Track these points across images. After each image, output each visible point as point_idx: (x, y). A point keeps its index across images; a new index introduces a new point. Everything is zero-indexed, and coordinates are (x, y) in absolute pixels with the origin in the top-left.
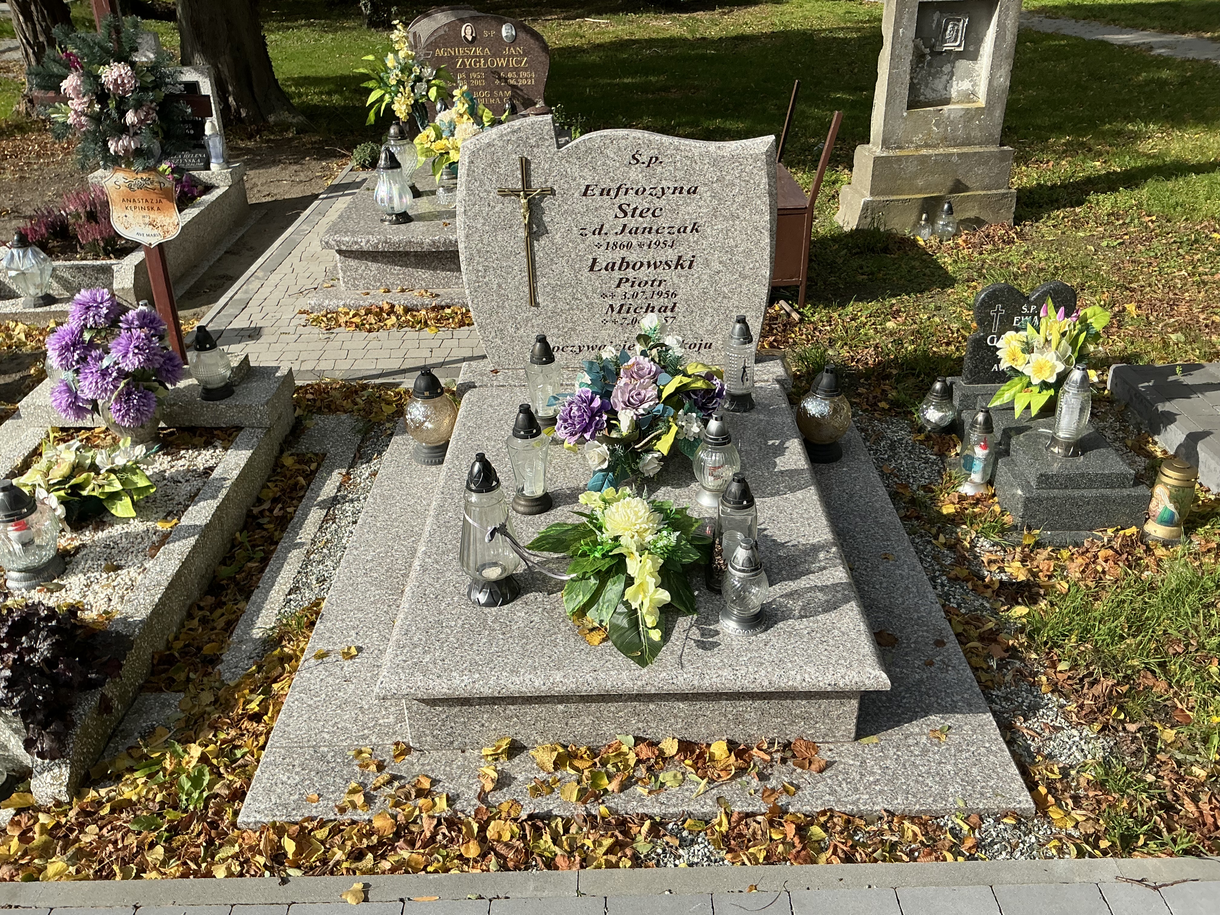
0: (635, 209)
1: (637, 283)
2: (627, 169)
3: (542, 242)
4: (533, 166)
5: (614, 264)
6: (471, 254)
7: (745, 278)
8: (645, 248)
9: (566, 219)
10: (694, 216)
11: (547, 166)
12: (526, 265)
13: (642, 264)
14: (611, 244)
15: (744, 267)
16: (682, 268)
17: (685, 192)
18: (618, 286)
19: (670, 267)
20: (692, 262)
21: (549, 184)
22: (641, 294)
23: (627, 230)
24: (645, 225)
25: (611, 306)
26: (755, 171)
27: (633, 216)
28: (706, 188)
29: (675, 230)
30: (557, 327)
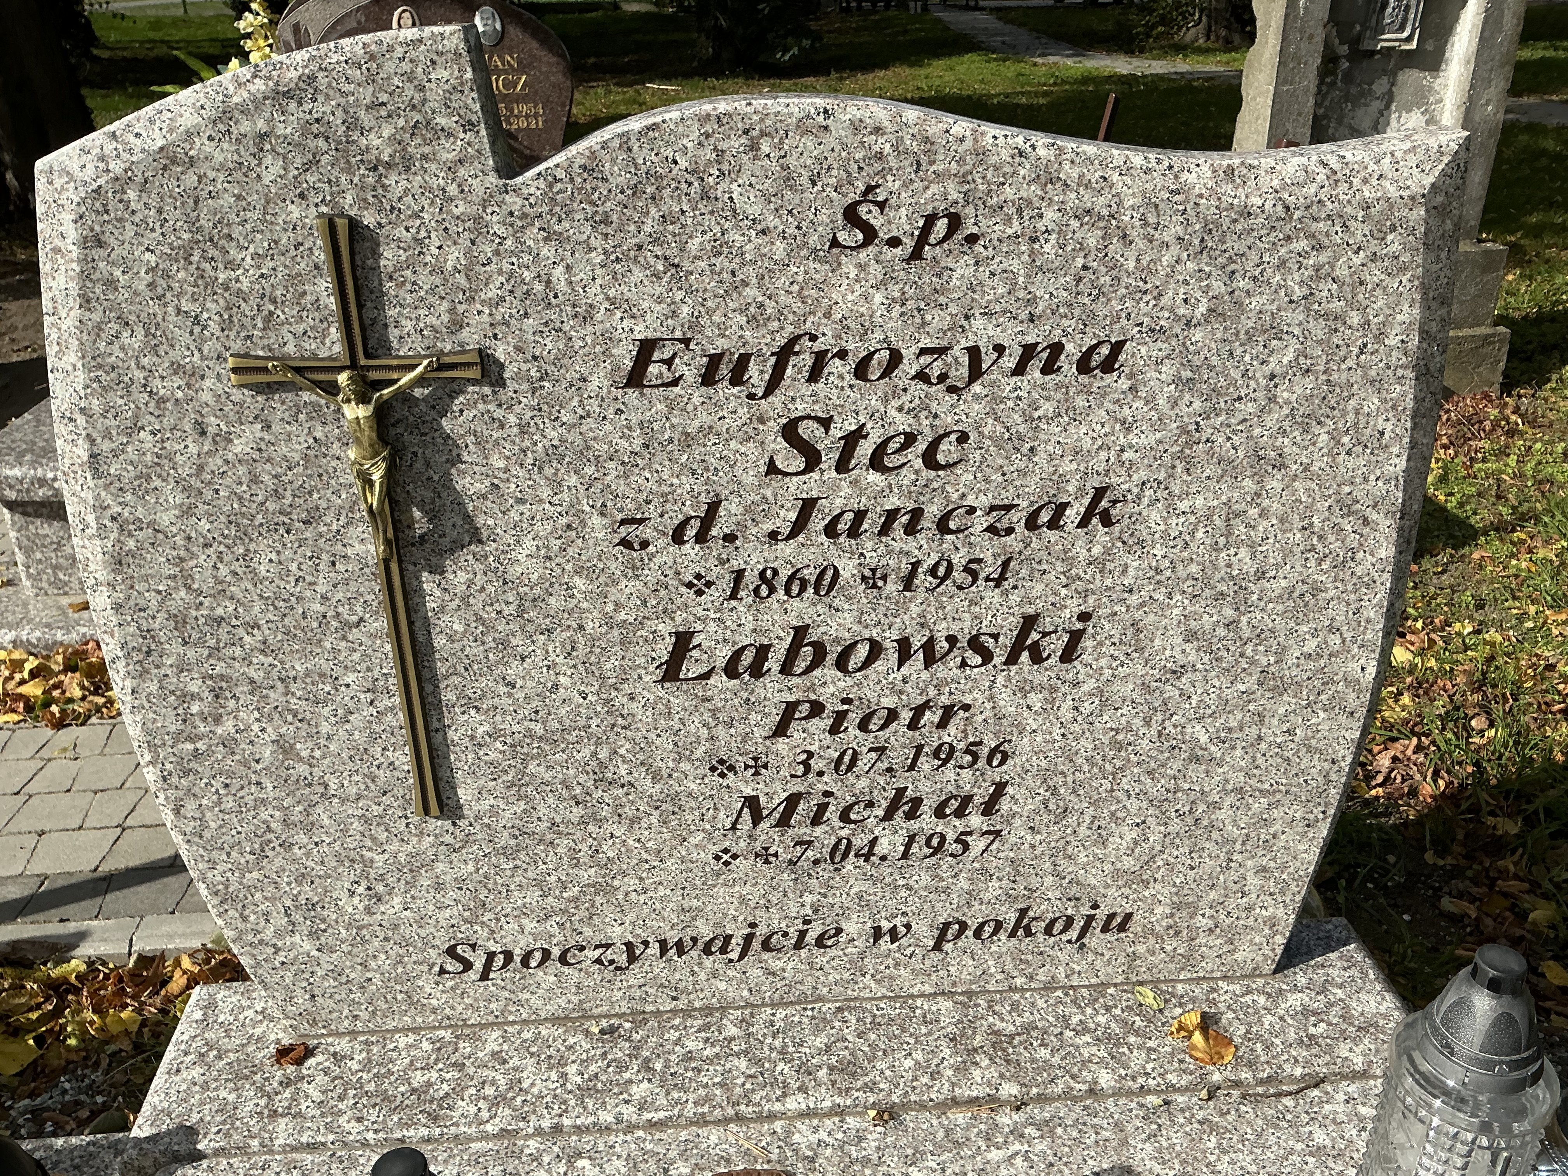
0: (852, 439)
1: (854, 717)
2: (818, 270)
3: (458, 578)
4: (389, 256)
5: (763, 652)
6: (147, 634)
7: (1280, 690)
8: (892, 587)
9: (556, 484)
10: (1098, 463)
11: (454, 257)
12: (390, 667)
13: (876, 650)
14: (751, 579)
15: (1281, 654)
16: (1037, 658)
17: (1067, 365)
18: (781, 730)
19: (987, 656)
20: (1076, 637)
21: (471, 338)
22: (867, 759)
23: (818, 523)
24: (893, 502)
25: (752, 803)
26: (1374, 276)
27: (842, 466)
28: (1161, 348)
29: (1017, 517)
30: (539, 883)
